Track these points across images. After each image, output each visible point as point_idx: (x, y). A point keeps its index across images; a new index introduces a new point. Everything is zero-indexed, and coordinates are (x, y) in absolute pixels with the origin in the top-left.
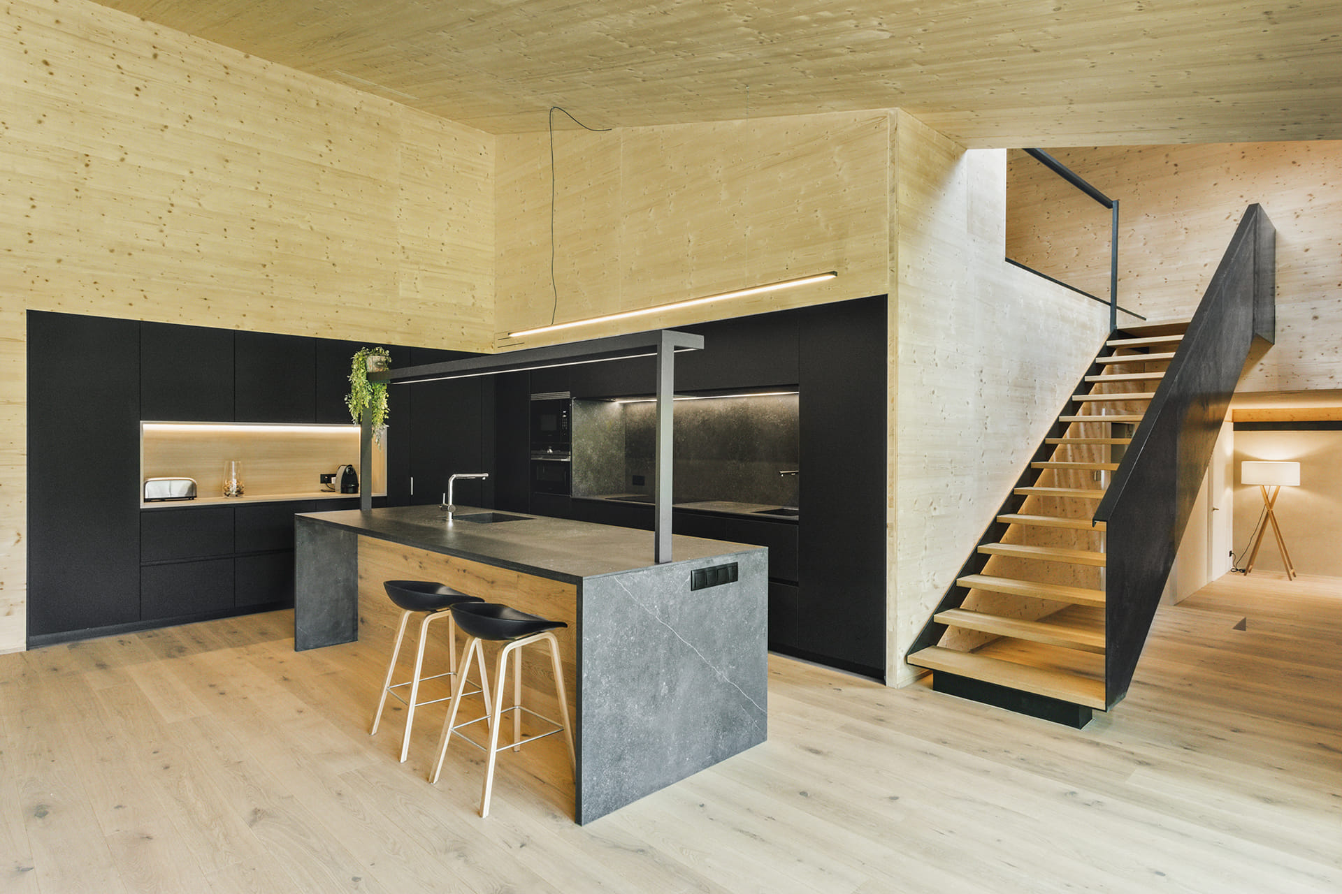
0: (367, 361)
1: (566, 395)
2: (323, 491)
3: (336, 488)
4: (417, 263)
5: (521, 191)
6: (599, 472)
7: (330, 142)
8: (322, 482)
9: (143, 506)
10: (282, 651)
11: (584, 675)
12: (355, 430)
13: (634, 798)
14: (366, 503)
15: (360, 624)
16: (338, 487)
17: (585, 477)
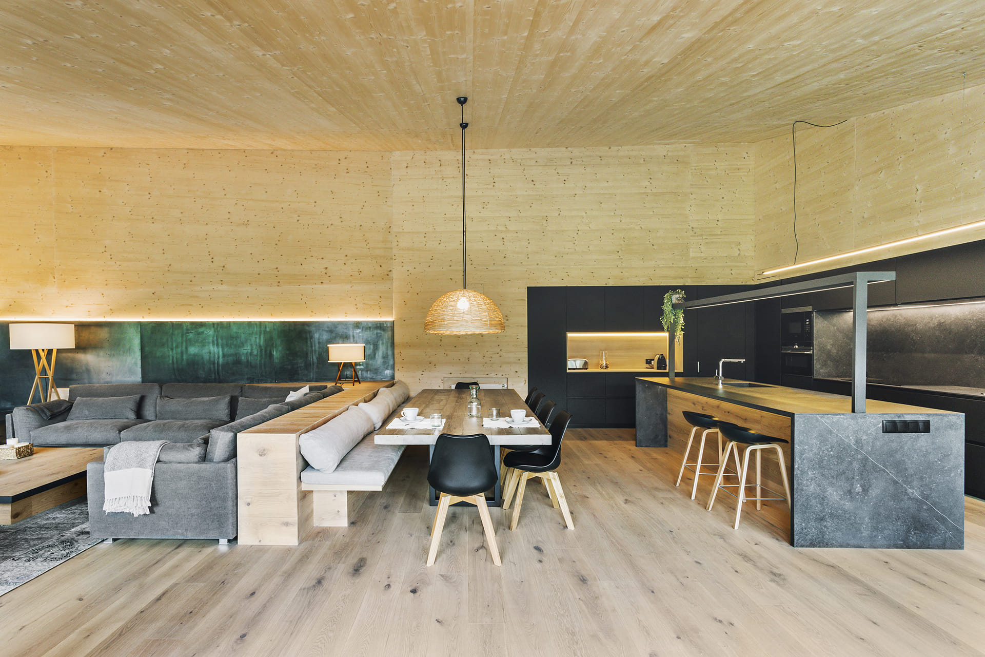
0: (672, 298)
1: (809, 309)
2: (647, 368)
3: (654, 367)
4: (701, 235)
5: (774, 176)
6: (837, 361)
7: (651, 178)
8: (646, 363)
9: (568, 371)
10: (630, 446)
11: (796, 467)
12: (666, 335)
13: (832, 546)
14: (672, 375)
15: (669, 439)
16: (655, 366)
17: (825, 365)
